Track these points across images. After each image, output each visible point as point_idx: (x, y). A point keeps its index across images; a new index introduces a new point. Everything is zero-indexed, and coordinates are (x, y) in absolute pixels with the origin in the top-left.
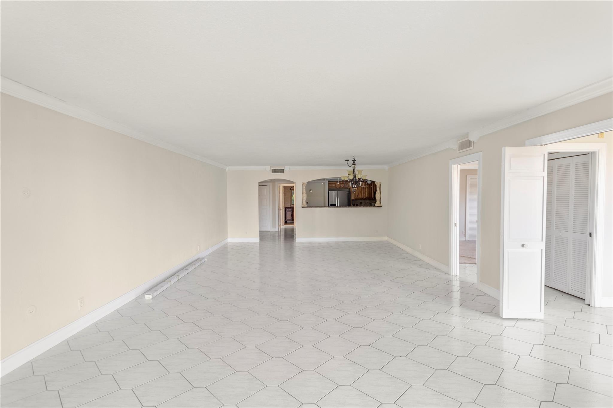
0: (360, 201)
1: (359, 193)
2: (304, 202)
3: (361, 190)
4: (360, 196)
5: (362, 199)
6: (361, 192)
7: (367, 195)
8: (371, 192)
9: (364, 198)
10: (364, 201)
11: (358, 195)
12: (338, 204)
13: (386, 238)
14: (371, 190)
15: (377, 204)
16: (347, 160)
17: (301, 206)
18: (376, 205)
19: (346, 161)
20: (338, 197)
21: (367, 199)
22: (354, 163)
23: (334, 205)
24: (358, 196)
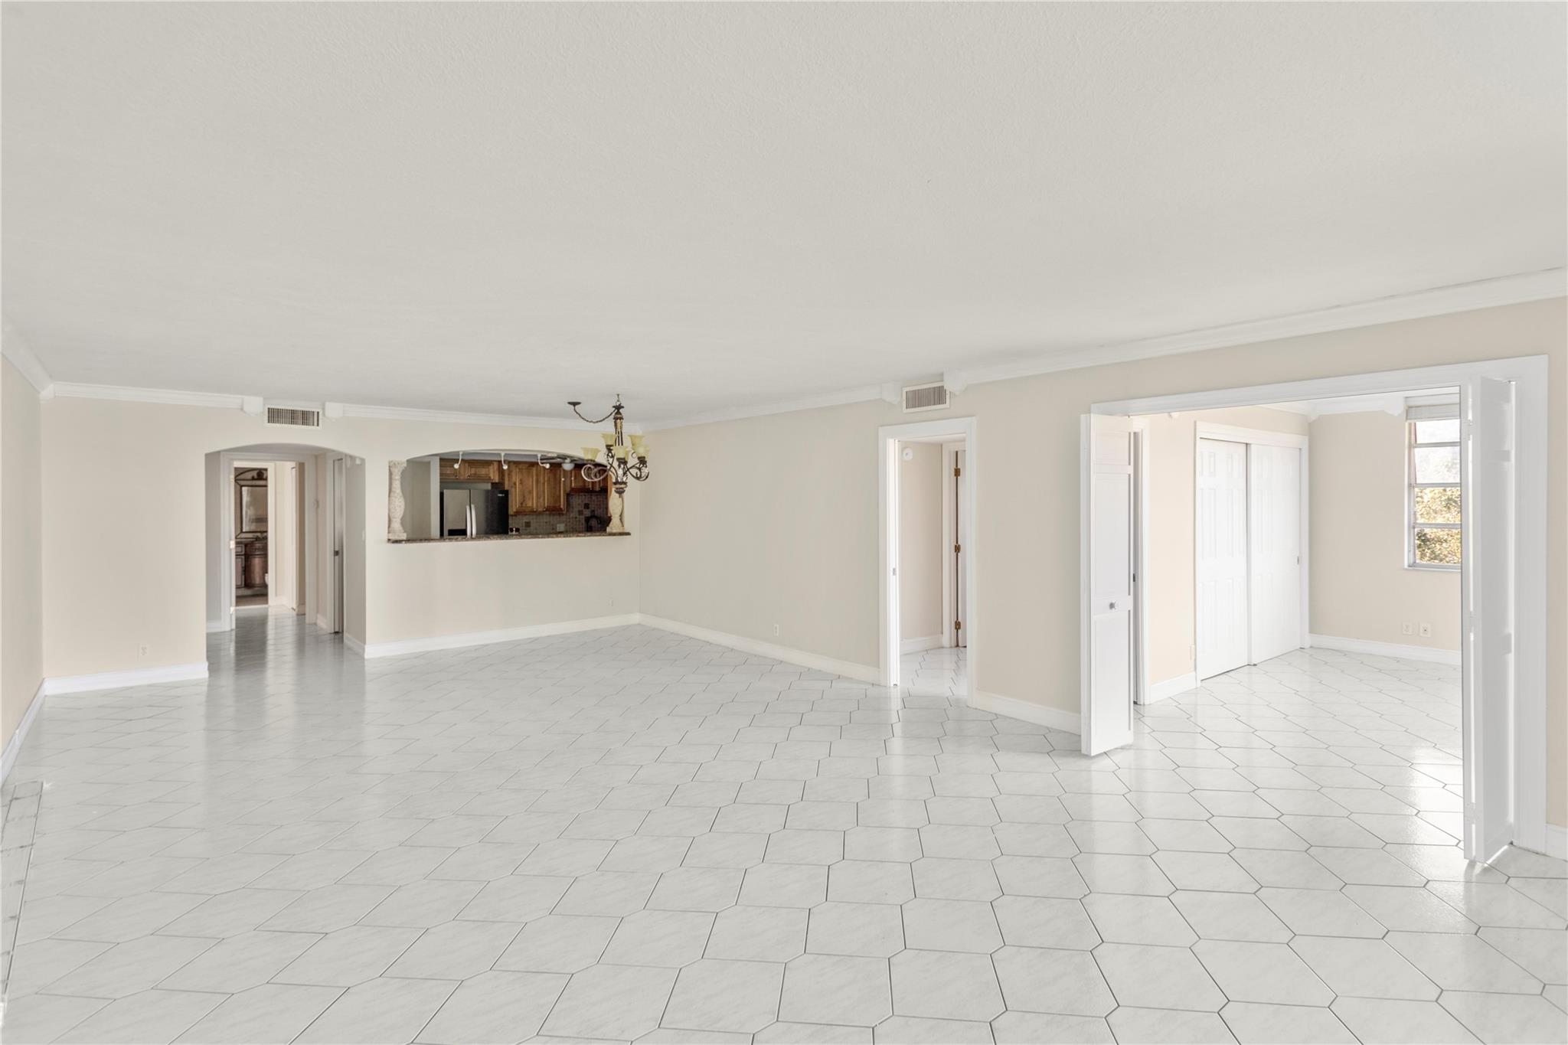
0: (525, 519)
1: (524, 497)
2: (397, 525)
3: (531, 488)
4: (530, 504)
5: (533, 512)
6: (531, 492)
7: (548, 499)
8: (558, 493)
9: (540, 509)
10: (534, 517)
11: (524, 501)
12: (472, 528)
13: (636, 618)
14: (558, 489)
15: (614, 526)
16: (574, 404)
17: (386, 538)
18: (608, 530)
19: (572, 407)
20: (472, 506)
21: (547, 512)
22: (618, 413)
23: (461, 533)
24: (522, 504)
